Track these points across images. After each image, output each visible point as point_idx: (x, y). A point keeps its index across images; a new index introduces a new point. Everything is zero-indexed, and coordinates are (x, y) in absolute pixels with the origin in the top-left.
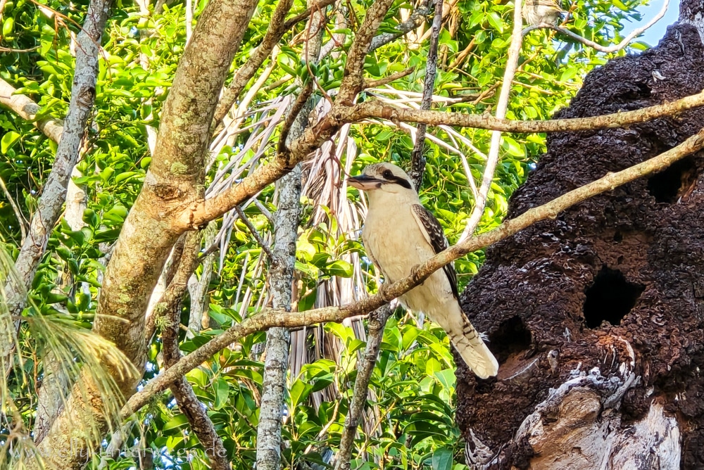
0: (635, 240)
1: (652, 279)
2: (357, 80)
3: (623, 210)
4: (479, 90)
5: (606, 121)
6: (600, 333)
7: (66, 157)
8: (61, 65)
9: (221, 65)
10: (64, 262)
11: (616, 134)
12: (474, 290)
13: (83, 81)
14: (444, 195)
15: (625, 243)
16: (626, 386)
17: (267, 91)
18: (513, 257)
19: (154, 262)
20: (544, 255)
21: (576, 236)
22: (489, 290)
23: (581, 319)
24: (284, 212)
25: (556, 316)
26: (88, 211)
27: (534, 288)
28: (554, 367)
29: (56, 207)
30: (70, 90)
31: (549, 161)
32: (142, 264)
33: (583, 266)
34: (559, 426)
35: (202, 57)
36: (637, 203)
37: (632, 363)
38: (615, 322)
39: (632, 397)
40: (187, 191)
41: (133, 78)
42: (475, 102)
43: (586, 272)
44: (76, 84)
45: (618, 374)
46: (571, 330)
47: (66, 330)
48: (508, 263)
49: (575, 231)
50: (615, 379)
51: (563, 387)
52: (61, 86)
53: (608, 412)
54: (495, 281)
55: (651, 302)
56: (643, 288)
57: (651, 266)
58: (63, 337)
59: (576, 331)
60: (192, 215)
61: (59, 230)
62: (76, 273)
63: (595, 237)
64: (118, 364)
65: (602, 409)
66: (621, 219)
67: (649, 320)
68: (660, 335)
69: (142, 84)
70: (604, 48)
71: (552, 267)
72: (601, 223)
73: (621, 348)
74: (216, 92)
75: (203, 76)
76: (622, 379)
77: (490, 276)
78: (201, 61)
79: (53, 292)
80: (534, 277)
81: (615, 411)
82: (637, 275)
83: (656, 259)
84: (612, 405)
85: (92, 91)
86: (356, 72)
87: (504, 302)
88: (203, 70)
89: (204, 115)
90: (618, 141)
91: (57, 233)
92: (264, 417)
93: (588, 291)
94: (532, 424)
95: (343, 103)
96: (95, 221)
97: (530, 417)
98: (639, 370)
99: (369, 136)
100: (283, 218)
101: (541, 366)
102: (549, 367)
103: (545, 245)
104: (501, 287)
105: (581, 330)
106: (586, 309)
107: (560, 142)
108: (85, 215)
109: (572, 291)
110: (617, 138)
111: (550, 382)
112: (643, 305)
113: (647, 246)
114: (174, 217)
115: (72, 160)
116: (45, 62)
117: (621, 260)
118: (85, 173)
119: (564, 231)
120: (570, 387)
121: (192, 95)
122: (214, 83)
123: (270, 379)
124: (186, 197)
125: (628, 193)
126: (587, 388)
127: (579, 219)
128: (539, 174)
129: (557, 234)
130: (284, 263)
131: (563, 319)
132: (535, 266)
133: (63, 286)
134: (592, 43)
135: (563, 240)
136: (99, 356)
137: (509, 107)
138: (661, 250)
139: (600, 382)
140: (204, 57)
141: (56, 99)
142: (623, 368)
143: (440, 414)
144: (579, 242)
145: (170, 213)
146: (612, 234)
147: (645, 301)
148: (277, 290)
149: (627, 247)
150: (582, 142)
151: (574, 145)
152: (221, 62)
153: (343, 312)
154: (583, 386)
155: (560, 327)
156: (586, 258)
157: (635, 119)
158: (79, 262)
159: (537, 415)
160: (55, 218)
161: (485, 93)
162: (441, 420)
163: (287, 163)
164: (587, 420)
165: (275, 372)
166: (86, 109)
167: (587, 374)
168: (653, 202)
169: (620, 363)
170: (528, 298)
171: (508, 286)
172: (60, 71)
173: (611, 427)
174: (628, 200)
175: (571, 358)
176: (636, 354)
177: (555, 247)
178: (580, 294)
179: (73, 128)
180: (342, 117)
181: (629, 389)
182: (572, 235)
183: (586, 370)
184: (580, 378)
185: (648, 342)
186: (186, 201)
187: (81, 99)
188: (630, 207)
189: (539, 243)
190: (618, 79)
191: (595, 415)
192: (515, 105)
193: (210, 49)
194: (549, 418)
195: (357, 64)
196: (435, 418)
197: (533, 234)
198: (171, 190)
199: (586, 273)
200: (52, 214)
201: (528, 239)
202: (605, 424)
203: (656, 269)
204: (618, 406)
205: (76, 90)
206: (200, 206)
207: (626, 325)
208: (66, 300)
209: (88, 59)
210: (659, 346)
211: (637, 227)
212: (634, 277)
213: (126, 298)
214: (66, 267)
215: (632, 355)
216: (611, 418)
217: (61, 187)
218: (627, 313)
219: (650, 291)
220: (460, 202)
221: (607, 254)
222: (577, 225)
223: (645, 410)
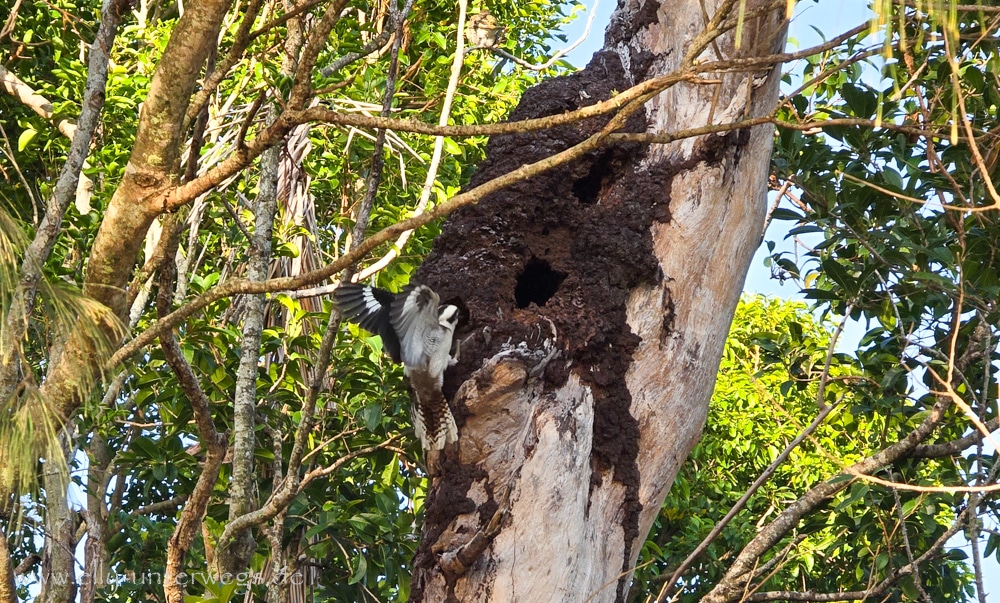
0: (560, 234)
1: (574, 268)
2: (306, 88)
3: (551, 209)
4: (426, 99)
5: (516, 128)
6: (528, 313)
7: (78, 151)
8: (74, 73)
9: (191, 73)
10: (74, 241)
11: (547, 144)
12: (421, 274)
13: (94, 86)
14: (393, 188)
15: (552, 237)
16: (549, 358)
17: (245, 95)
18: (456, 247)
19: (134, 240)
20: (482, 246)
21: (510, 230)
22: (435, 274)
23: (512, 301)
24: (262, 204)
25: (492, 298)
26: (94, 197)
27: (473, 273)
28: (488, 340)
29: (69, 194)
30: (82, 95)
31: (490, 166)
32: (123, 241)
33: (515, 256)
34: (491, 391)
35: (174, 65)
36: (563, 203)
37: (555, 339)
38: (541, 304)
39: (554, 368)
40: (162, 180)
41: (134, 86)
42: (423, 110)
43: (518, 260)
44: (88, 88)
45: (542, 348)
46: (503, 310)
47: (71, 297)
48: (451, 251)
49: (509, 226)
50: (539, 352)
51: (496, 357)
52: (75, 90)
53: (533, 380)
54: (440, 266)
55: (572, 287)
56: (566, 275)
57: (573, 258)
58: (68, 302)
59: (508, 311)
60: (166, 201)
61: (70, 213)
62: (84, 250)
63: (525, 231)
64: (114, 326)
65: (528, 377)
66: (549, 216)
67: (570, 303)
68: (579, 316)
69: (143, 90)
70: (533, 67)
71: (489, 256)
72: (532, 219)
73: (546, 326)
74: (187, 96)
75: (175, 82)
76: (546, 353)
77: (437, 262)
78: (174, 69)
79: (64, 266)
80: (473, 264)
81: (539, 379)
82: (561, 264)
83: (578, 251)
84: (537, 374)
85: (102, 95)
86: (305, 81)
87: (447, 285)
88: (176, 76)
89: (176, 115)
90: (549, 150)
91: (68, 216)
92: (242, 377)
93: (519, 277)
94: (468, 389)
95: (293, 108)
96: (100, 206)
97: (467, 382)
98: (560, 345)
99: (331, 137)
100: (262, 209)
101: (477, 340)
102: (484, 340)
103: (484, 237)
104: (446, 272)
105: (512, 309)
106: (517, 292)
107: (499, 150)
108: (91, 201)
109: (506, 277)
110: (548, 147)
111: (485, 353)
112: (565, 290)
113: (570, 240)
114: (151, 202)
115: (83, 154)
116: (60, 71)
117: (547, 251)
118: (93, 165)
119: (500, 225)
120: (501, 358)
121: (166, 98)
122: (185, 88)
123: (248, 344)
124: (161, 185)
125: (556, 195)
126: (515, 359)
127: (513, 216)
128: (480, 176)
129: (494, 228)
130: (262, 247)
131: (497, 300)
132: (475, 255)
133: (73, 261)
134: (521, 61)
135: (498, 233)
136: (97, 320)
137: (451, 115)
138: (582, 244)
139: (527, 354)
140: (177, 65)
141: (70, 101)
142: (546, 344)
143: (370, 374)
144: (512, 235)
145: (147, 198)
146: (540, 229)
147: (568, 287)
148: (255, 269)
149: (553, 240)
150: (517, 150)
151: (510, 153)
152: (191, 70)
153: (298, 282)
154: (512, 357)
155: (494, 307)
156: (518, 249)
157: (540, 126)
158: (87, 241)
159: (474, 382)
160: (68, 204)
161: (431, 102)
162: (371, 378)
163: (246, 159)
164: (515, 386)
165: (252, 339)
166: (96, 111)
167: (516, 347)
168: (576, 202)
169: (545, 339)
170: (468, 281)
171: (451, 271)
172: (72, 77)
173: (535, 392)
174: (556, 200)
175: (503, 333)
176: (558, 331)
177: (492, 239)
178: (512, 279)
179: (85, 127)
180: (293, 120)
181: (552, 361)
182: (507, 229)
183: (516, 343)
184: (510, 351)
185: (569, 321)
186: (161, 188)
187: (92, 102)
188: (557, 206)
189: (479, 235)
190: (550, 97)
191: (523, 382)
192: (456, 113)
193: (182, 59)
194: (483, 383)
195: (305, 74)
196: (366, 377)
197: (474, 227)
198: (147, 179)
199: (517, 262)
200: (66, 199)
201: (469, 232)
202: (530, 390)
203: (577, 259)
204: (541, 376)
205: (88, 94)
206: (172, 193)
207: (551, 306)
208: (74, 272)
209: (99, 68)
210: (578, 325)
211: (562, 223)
212: (558, 266)
213: (110, 270)
214: (75, 245)
215: (554, 332)
216: (535, 385)
217: (73, 176)
218: (551, 296)
219: (572, 278)
220: (407, 195)
221: (537, 246)
222: (512, 221)
223: (565, 379)
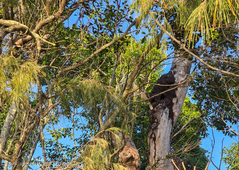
28: (157, 103)
32: (125, 96)
45: (163, 104)
55: (167, 98)
56: (166, 96)
77: (152, 94)
89: (132, 83)
94: (155, 109)
106: (161, 98)
107: (159, 82)
109: (159, 96)
126: (160, 106)
134: (159, 70)
135: (159, 91)
138: (168, 93)
155: (158, 100)
164: (160, 109)
166: (114, 77)
170: (155, 97)
174: (165, 88)
176: (165, 102)
183: (160, 104)
186: (130, 91)
194: (157, 108)
197: (156, 91)
204: (163, 107)
209: (114, 72)
218: (164, 99)
223: (166, 108)
